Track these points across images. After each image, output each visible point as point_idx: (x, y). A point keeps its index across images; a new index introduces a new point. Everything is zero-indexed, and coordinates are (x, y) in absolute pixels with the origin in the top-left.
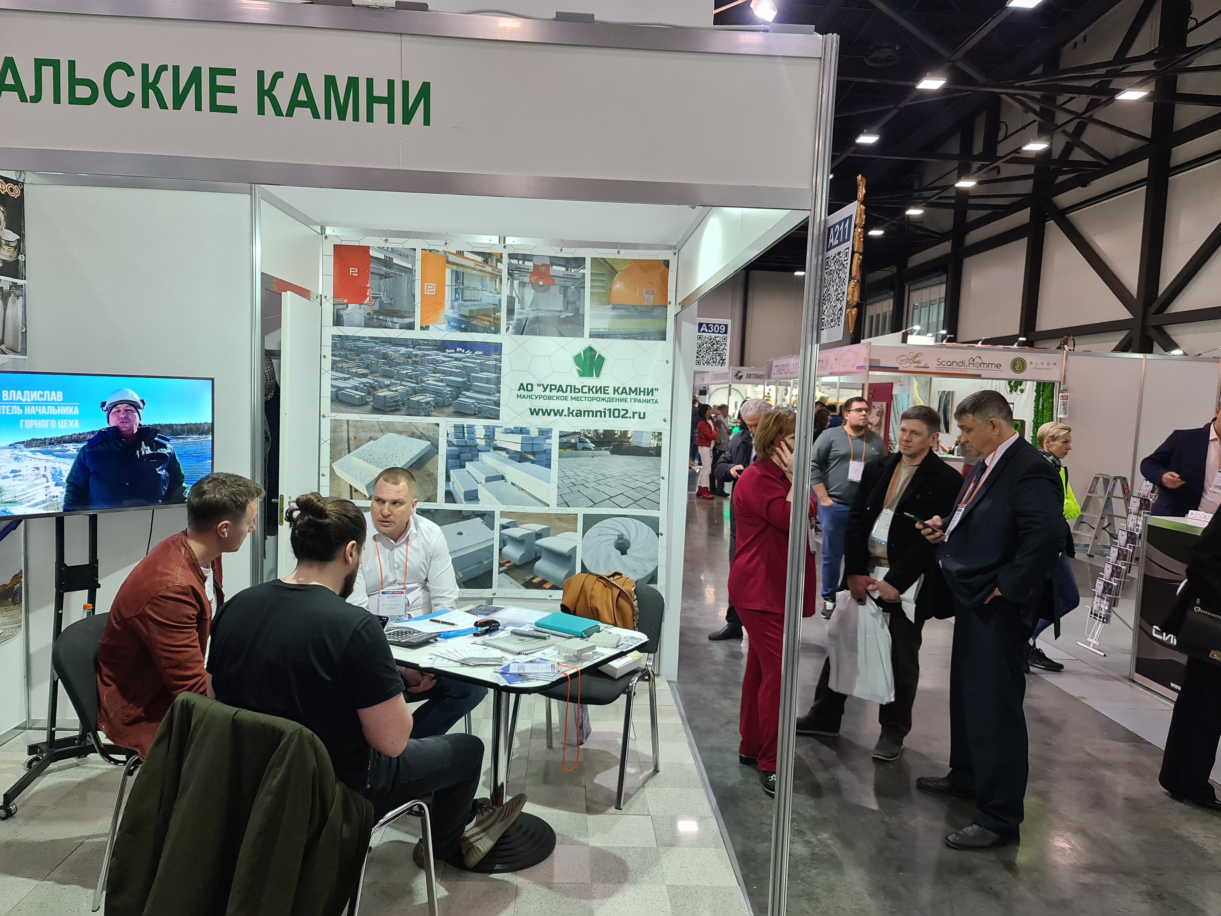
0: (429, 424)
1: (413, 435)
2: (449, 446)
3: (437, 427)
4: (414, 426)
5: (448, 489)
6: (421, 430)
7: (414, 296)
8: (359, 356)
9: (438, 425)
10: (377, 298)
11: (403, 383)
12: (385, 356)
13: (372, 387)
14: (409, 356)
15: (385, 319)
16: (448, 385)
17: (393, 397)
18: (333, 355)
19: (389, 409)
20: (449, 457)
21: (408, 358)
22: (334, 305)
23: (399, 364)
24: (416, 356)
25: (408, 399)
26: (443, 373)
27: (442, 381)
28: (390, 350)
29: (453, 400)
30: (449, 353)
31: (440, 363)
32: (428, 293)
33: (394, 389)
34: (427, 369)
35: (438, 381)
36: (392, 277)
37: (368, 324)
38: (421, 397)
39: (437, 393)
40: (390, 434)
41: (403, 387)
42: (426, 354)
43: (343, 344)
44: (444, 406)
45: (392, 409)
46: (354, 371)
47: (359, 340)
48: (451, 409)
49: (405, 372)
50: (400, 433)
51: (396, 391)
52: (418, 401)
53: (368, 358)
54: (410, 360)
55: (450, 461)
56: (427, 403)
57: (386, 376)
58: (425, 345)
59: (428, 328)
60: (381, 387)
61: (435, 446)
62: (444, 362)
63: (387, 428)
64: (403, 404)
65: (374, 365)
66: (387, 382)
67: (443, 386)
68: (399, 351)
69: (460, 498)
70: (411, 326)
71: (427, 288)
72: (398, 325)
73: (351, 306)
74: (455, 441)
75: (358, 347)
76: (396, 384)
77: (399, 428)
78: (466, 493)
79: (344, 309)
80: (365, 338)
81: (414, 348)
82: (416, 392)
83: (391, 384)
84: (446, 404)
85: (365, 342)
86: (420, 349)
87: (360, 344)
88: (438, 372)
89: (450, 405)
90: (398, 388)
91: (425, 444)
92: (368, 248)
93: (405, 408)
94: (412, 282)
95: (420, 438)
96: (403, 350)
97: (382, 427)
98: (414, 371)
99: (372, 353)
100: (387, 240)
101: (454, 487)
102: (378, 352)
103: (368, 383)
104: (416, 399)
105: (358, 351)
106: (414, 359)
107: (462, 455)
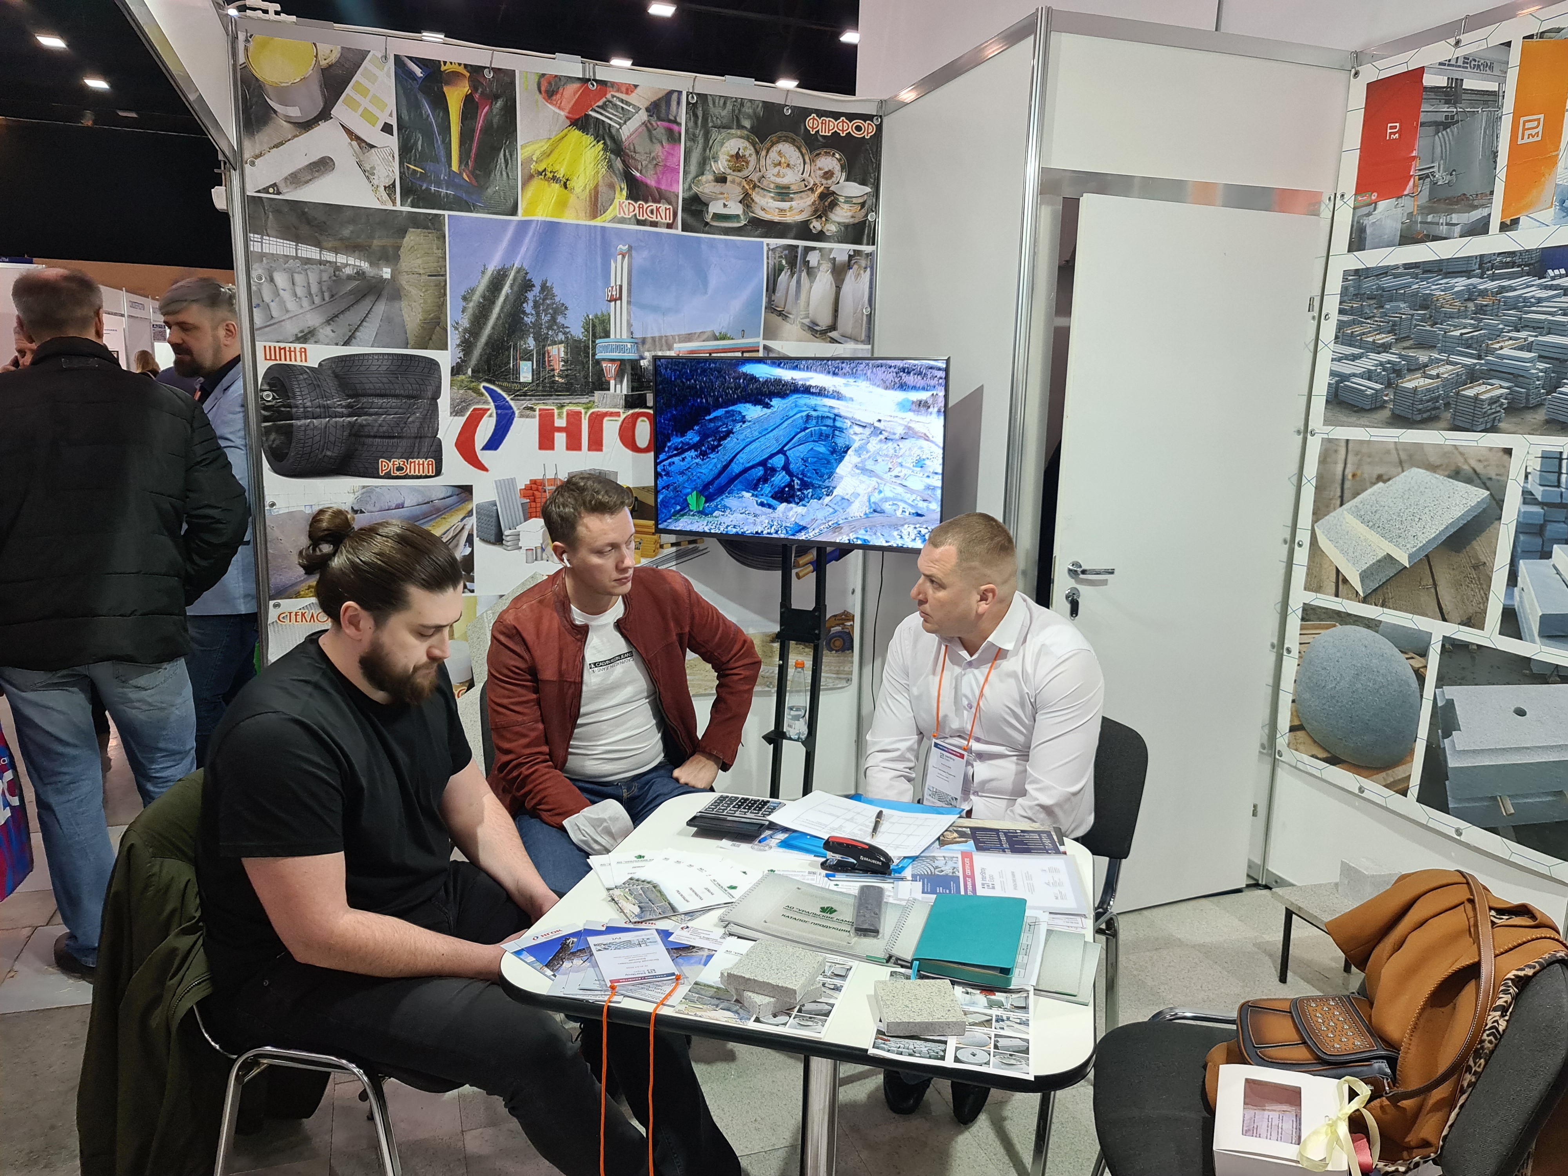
0: (1491, 449)
1: (1456, 474)
2: (1525, 502)
3: (1506, 457)
4: (1462, 454)
5: (1509, 602)
6: (1473, 463)
7: (1495, 154)
8: (1382, 307)
9: (1508, 452)
10: (1427, 176)
11: (1453, 358)
12: (1425, 303)
13: (1394, 371)
14: (1470, 295)
15: (1436, 220)
16: (1542, 358)
17: (1428, 390)
18: (1341, 312)
19: (1419, 418)
20: (1523, 528)
21: (1469, 300)
22: (1354, 209)
23: (1451, 316)
24: (1483, 293)
25: (1458, 394)
26: (1534, 328)
27: (1529, 348)
28: (1435, 287)
29: (1548, 393)
30: (1553, 278)
31: (1533, 305)
32: (1526, 141)
33: (1434, 373)
34: (1502, 322)
35: (1521, 349)
36: (1457, 122)
37: (1408, 238)
38: (1483, 388)
39: (1515, 376)
40: (1415, 470)
41: (1450, 367)
42: (1503, 287)
43: (1359, 287)
44: (1527, 408)
45: (1425, 416)
46: (1371, 339)
47: (1386, 274)
48: (1541, 415)
49: (1457, 333)
50: (1433, 468)
51: (1438, 376)
52: (1476, 398)
53: (1396, 310)
54: (1471, 306)
55: (1522, 537)
56: (1494, 401)
57: (1423, 345)
58: (1506, 265)
59: (1515, 222)
60: (1410, 370)
61: (1497, 501)
62: (1540, 300)
63: (1411, 456)
64: (1447, 405)
65: (1404, 323)
66: (1423, 357)
67: (1531, 360)
68: (1453, 287)
69: (1530, 629)
70: (1481, 228)
71: (1524, 130)
72: (1457, 230)
73: (1382, 205)
74: (1538, 492)
75: (1383, 289)
76: (1438, 361)
77: (1434, 459)
78: (1545, 620)
79: (1369, 214)
80: (1397, 267)
81: (1482, 278)
82: (1473, 376)
83: (1432, 362)
84: (1533, 402)
85: (1396, 276)
86: (1493, 278)
87: (1387, 282)
88: (1525, 327)
89: (1540, 405)
90: (1442, 370)
91: (1478, 495)
92: (1421, 71)
93: (1448, 415)
94: (1494, 122)
95: (1469, 481)
96: (1460, 283)
97: (1403, 456)
98: (1476, 328)
99: (1403, 298)
100: (1458, 43)
101: (1521, 602)
102: (1415, 294)
103: (1389, 362)
104: (1470, 393)
105: (1381, 298)
106: (1480, 301)
107: (1550, 527)
